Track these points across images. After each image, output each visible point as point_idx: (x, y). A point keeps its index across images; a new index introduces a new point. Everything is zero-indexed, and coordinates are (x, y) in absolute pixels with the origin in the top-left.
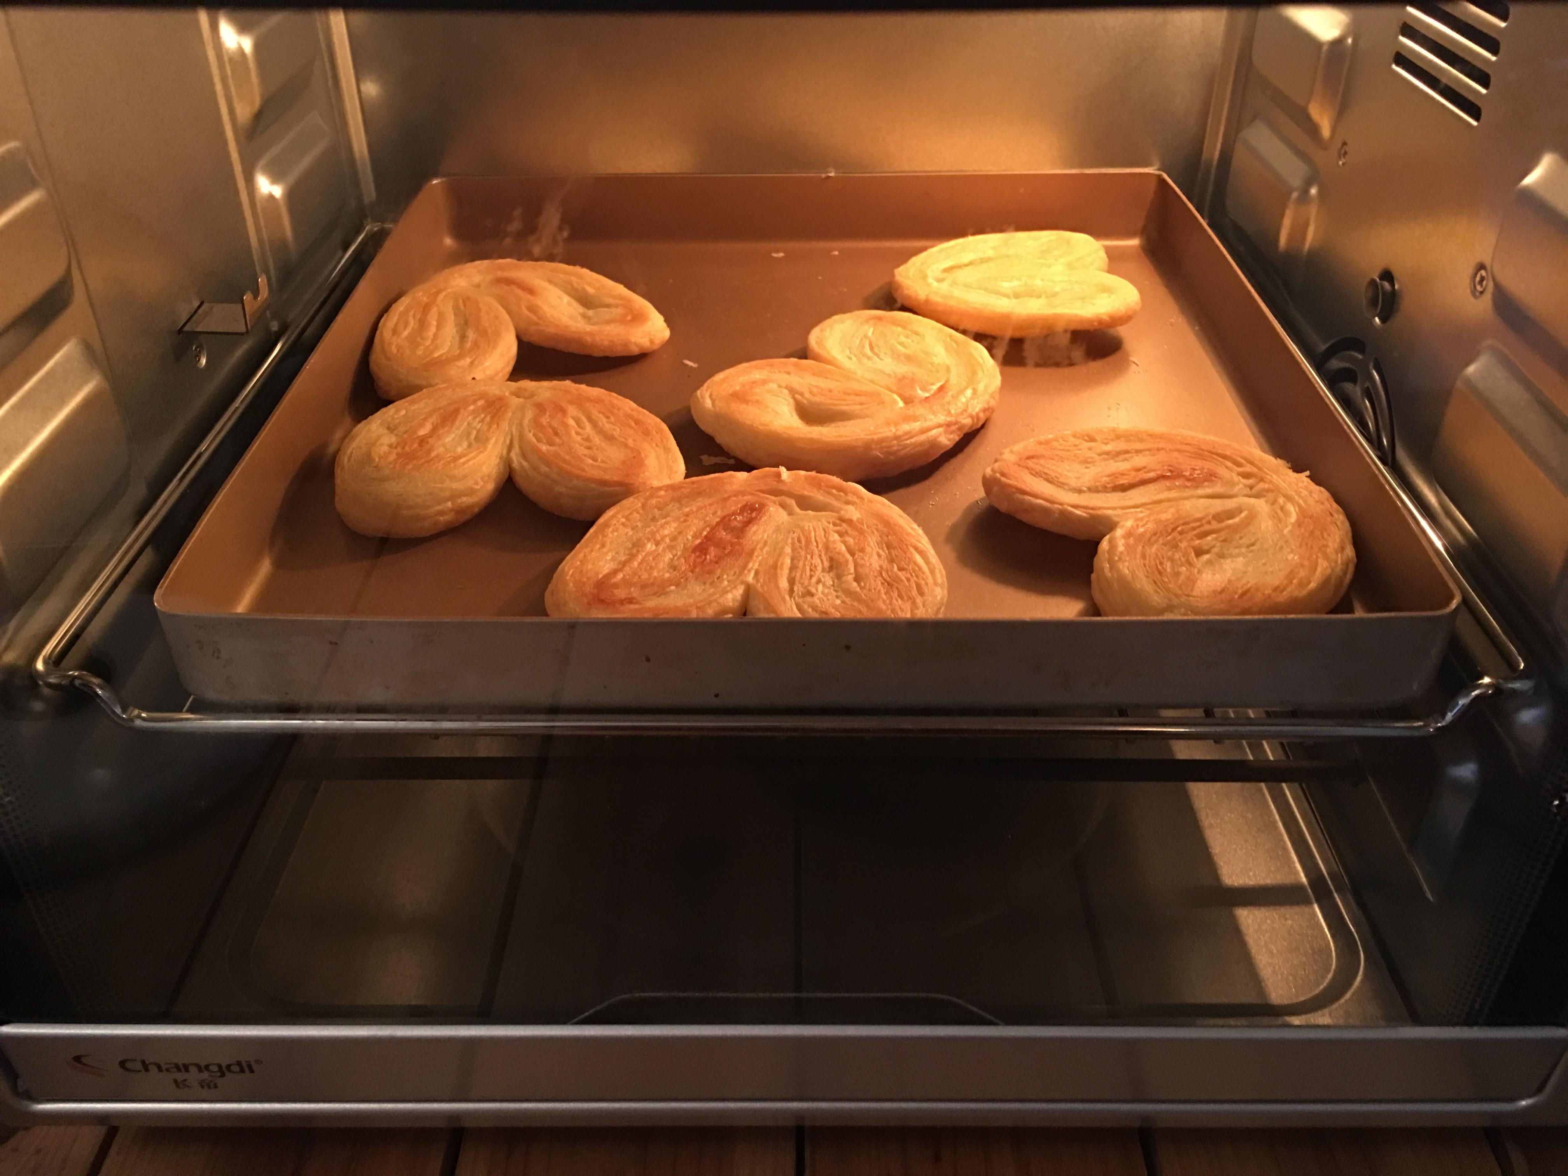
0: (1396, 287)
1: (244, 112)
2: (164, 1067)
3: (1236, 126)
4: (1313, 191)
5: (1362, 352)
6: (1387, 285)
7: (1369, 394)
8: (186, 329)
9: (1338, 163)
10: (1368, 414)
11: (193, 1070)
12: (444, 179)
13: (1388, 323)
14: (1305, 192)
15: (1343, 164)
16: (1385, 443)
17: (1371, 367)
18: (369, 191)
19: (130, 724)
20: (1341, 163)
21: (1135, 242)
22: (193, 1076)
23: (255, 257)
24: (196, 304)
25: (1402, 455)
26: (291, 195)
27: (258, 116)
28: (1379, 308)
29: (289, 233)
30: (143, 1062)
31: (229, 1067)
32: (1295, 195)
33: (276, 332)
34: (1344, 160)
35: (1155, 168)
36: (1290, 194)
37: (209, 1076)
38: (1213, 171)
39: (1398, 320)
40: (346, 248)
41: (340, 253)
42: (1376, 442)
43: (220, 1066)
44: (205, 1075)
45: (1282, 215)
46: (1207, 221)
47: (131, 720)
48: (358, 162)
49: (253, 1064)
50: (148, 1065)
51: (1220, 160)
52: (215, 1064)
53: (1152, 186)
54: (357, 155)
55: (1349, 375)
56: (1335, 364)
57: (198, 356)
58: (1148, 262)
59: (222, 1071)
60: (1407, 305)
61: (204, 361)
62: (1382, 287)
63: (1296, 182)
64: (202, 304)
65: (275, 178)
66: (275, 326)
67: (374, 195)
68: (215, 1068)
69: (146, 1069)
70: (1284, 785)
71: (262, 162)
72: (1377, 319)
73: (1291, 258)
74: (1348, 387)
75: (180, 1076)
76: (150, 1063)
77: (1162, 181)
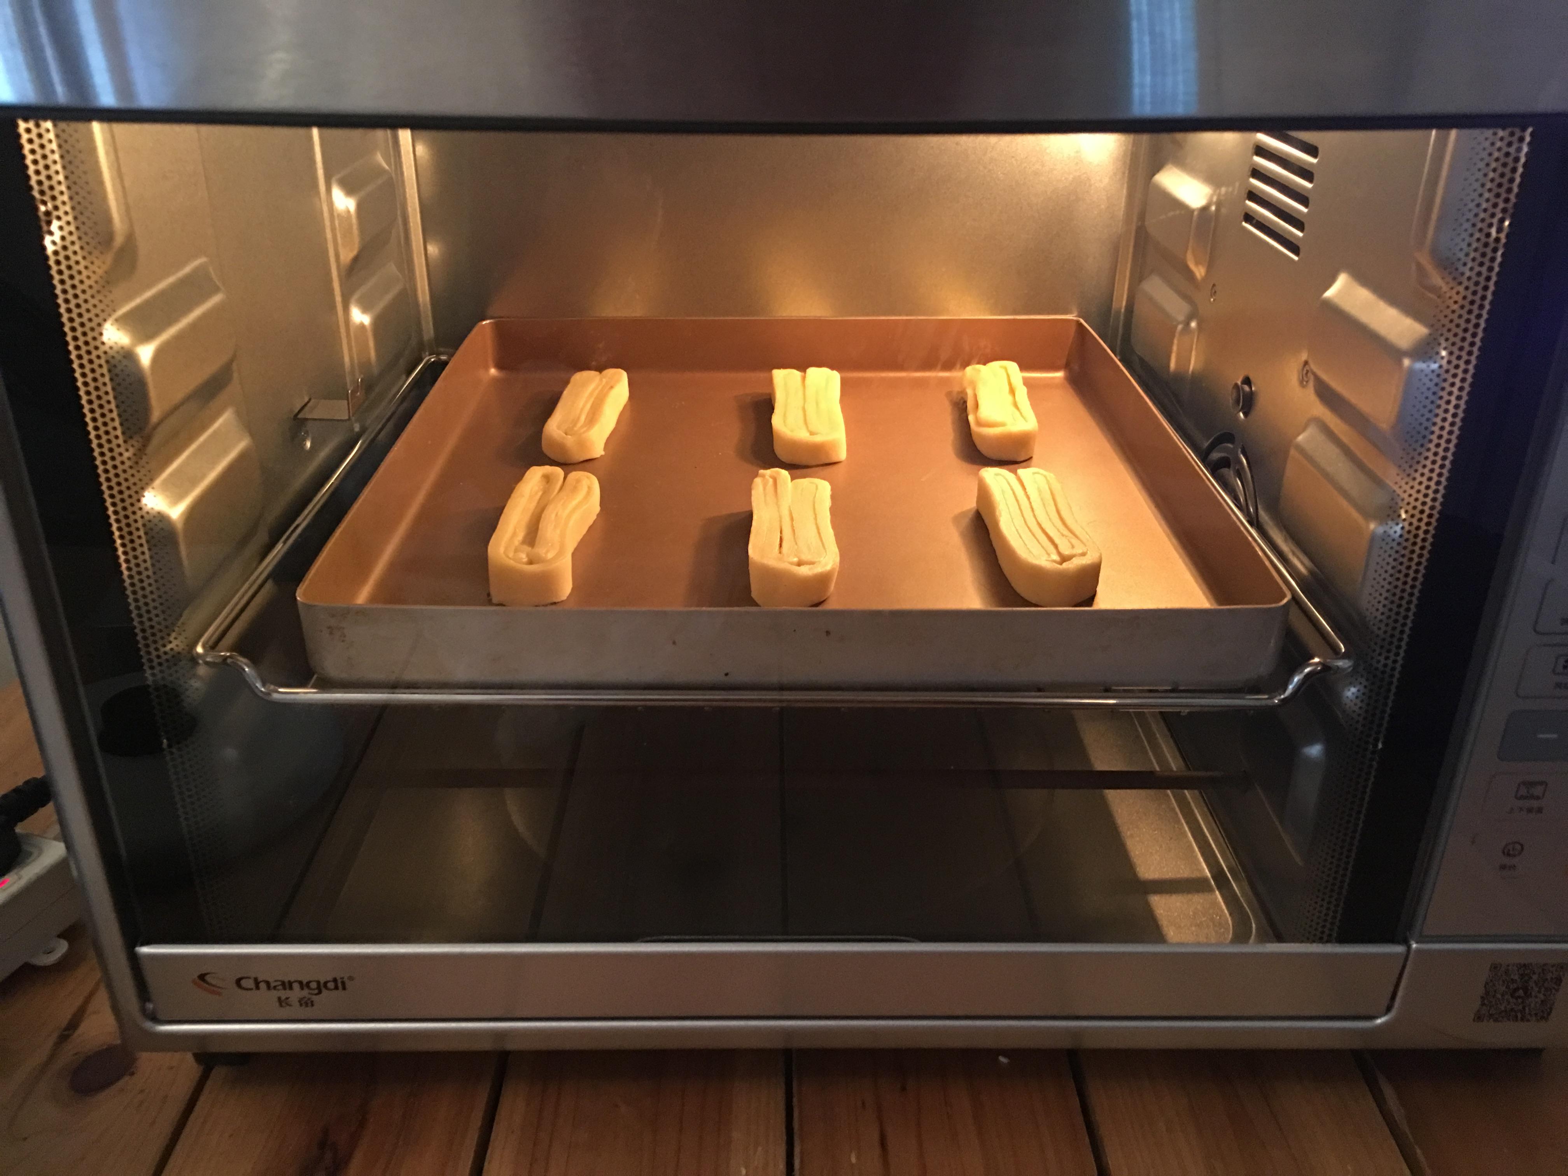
0: (1253, 389)
1: (347, 255)
2: (273, 985)
3: (1138, 277)
4: (1193, 324)
5: (1233, 443)
6: (1247, 388)
7: (1240, 474)
8: (300, 416)
9: (1210, 300)
10: (1241, 493)
11: (296, 986)
12: (491, 321)
13: (1249, 417)
14: (1187, 324)
15: (1214, 300)
16: (1252, 510)
17: (1239, 452)
18: (429, 331)
19: (266, 698)
20: (1212, 300)
21: (1060, 374)
22: (296, 993)
23: (347, 370)
24: (306, 399)
25: (1264, 516)
26: (377, 323)
27: (356, 259)
28: (1241, 404)
29: (373, 354)
30: (256, 979)
31: (326, 983)
32: (1180, 327)
33: (357, 433)
34: (1214, 297)
35: (1075, 315)
36: (1176, 327)
37: (309, 993)
38: (1122, 318)
39: (1255, 414)
40: (409, 374)
41: (404, 377)
42: (1245, 510)
43: (318, 982)
44: (305, 993)
45: (1172, 343)
46: (1119, 358)
47: (269, 694)
48: (421, 308)
49: (346, 980)
50: (259, 983)
51: (1126, 306)
52: (314, 981)
53: (1073, 329)
54: (421, 299)
55: (1225, 463)
56: (1215, 455)
57: (304, 440)
58: (1071, 390)
59: (321, 987)
60: (1262, 403)
61: (308, 444)
62: (1243, 389)
63: (1181, 318)
64: (310, 400)
65: (365, 309)
66: (357, 428)
67: (432, 332)
68: (314, 985)
69: (258, 988)
70: (1186, 792)
71: (356, 296)
72: (1241, 415)
73: (1179, 377)
74: (1225, 471)
75: (283, 994)
76: (261, 982)
77: (1081, 325)
